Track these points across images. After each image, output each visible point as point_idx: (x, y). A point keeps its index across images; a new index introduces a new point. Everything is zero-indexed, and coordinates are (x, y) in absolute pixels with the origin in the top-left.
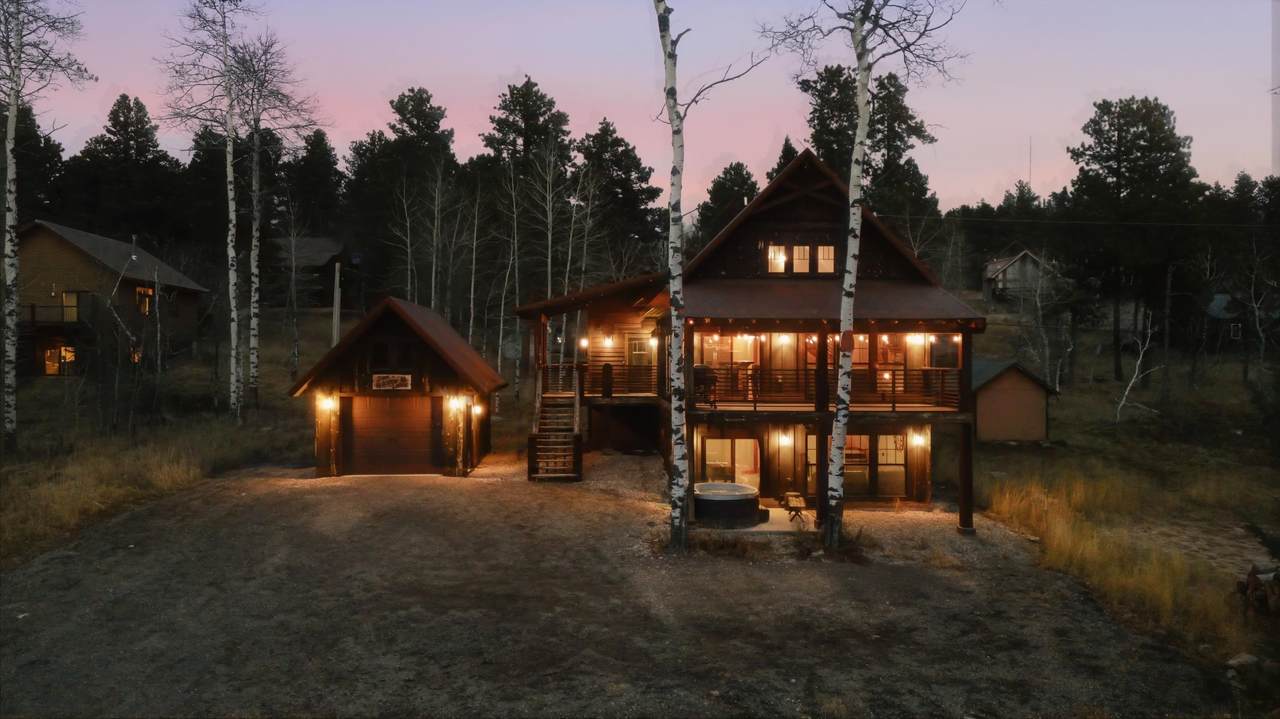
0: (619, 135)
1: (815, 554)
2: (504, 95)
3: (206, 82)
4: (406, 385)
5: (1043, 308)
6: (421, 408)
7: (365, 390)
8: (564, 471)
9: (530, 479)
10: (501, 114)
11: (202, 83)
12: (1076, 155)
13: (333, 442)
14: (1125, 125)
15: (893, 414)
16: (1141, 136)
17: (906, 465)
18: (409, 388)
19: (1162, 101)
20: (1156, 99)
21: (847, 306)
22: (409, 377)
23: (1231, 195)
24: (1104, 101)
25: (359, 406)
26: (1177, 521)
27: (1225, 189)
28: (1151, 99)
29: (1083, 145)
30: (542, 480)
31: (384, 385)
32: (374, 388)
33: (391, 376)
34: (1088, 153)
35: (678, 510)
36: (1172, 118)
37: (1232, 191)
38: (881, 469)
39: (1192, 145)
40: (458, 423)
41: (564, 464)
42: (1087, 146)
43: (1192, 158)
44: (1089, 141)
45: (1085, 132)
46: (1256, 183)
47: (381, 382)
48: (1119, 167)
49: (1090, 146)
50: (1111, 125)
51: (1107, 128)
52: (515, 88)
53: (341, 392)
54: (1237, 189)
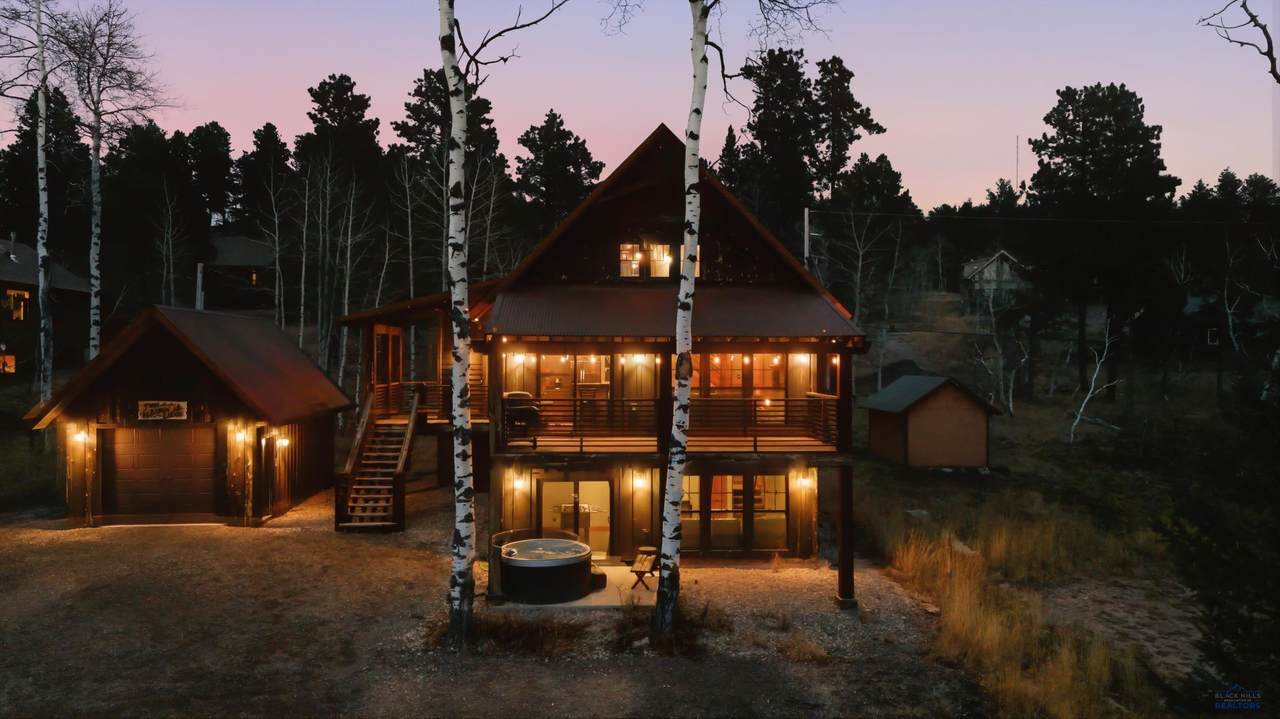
0: (566, 127)
1: (637, 644)
2: (420, 80)
3: (17, 54)
4: (181, 415)
5: (995, 313)
6: (203, 440)
7: (130, 419)
8: (383, 519)
9: (338, 529)
10: (415, 101)
11: (14, 55)
12: (1038, 146)
13: (89, 483)
14: (1090, 114)
15: (755, 456)
16: (1106, 126)
17: (787, 512)
18: (185, 417)
19: (1130, 88)
20: (1123, 86)
21: (683, 322)
22: (184, 405)
23: (1215, 194)
24: (1068, 88)
25: (125, 441)
26: (1118, 579)
27: (1208, 188)
28: (1118, 85)
29: (1045, 136)
30: (351, 530)
31: (152, 413)
32: (140, 418)
33: (161, 403)
34: (1051, 145)
35: (458, 589)
36: (1140, 106)
37: (1215, 190)
38: (758, 518)
39: (1161, 135)
40: (245, 461)
41: (385, 509)
42: (1049, 137)
43: (1161, 150)
44: (1052, 132)
45: (1047, 123)
46: (1240, 181)
47: (149, 409)
48: (1084, 161)
49: (1053, 137)
50: (1075, 115)
51: (1071, 117)
52: (431, 72)
53: (98, 423)
54: (1220, 188)
